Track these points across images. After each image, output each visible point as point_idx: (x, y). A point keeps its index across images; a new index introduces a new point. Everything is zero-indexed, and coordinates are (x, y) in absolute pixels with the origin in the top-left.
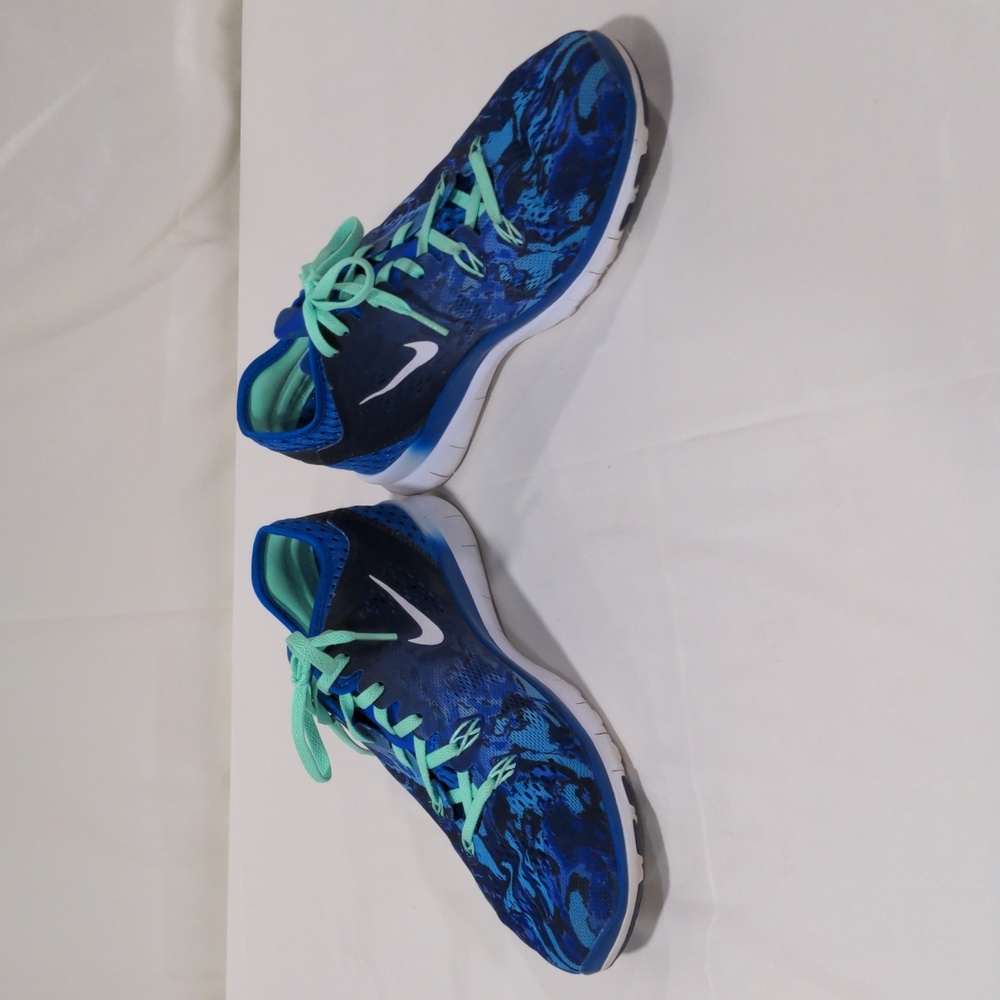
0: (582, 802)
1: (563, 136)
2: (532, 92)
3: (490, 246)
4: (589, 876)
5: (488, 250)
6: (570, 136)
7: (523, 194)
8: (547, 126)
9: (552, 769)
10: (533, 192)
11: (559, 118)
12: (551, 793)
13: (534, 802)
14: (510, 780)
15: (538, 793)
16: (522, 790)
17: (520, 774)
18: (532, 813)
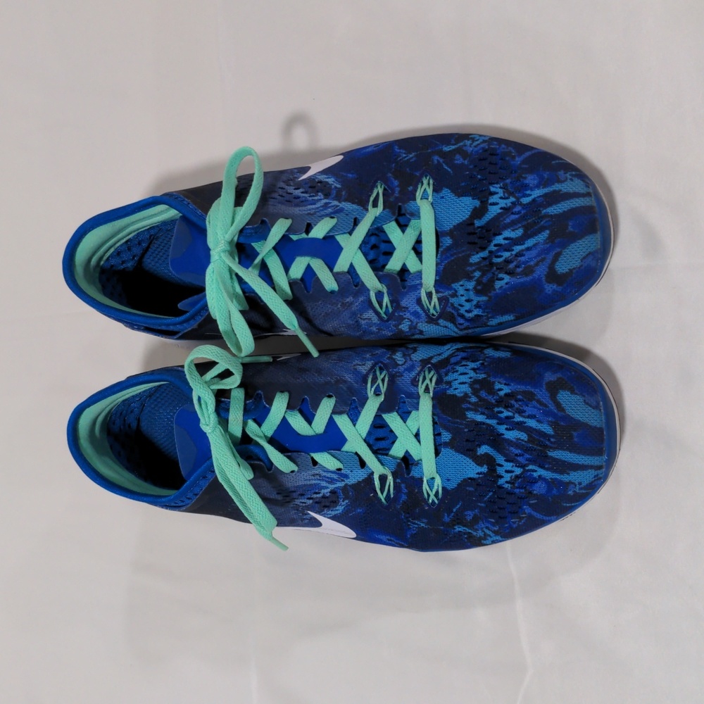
1: (529, 271)
2: (512, 199)
3: (408, 301)
5: (404, 303)
6: (536, 275)
7: (461, 283)
8: (518, 248)
10: (471, 285)
11: (534, 253)
13: (472, 374)
14: (439, 382)
15: (469, 367)
16: (455, 375)
17: (443, 371)
18: (476, 381)
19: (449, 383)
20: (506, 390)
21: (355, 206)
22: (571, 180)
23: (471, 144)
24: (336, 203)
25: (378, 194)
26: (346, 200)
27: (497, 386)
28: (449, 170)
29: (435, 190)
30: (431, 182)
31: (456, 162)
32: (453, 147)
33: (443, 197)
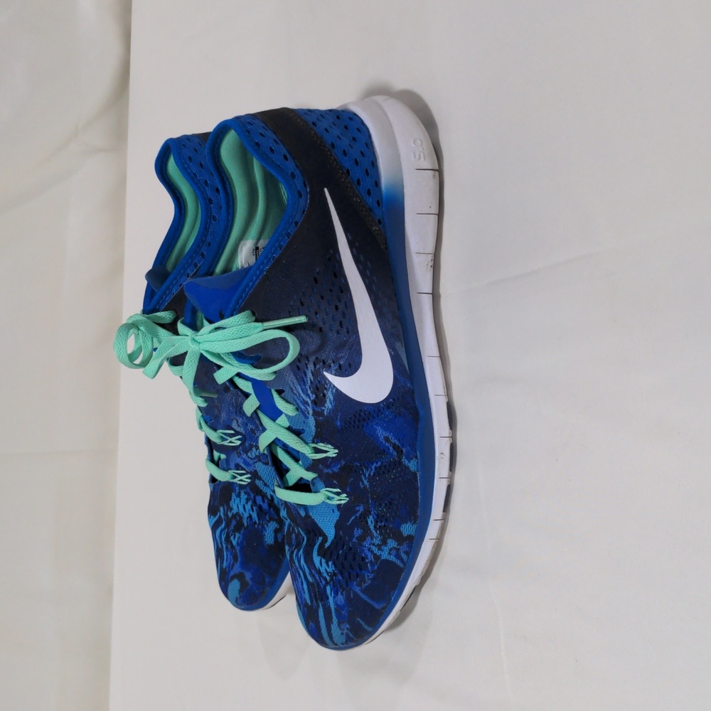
0: (276, 538)
2: (328, 578)
4: (250, 583)
9: (270, 505)
12: (259, 520)
13: (246, 515)
14: (241, 487)
15: (251, 513)
16: (243, 501)
17: (248, 490)
18: (241, 518)
19: (239, 495)
20: (234, 543)
21: (313, 429)
22: (342, 634)
23: (374, 545)
24: (311, 412)
25: (326, 452)
26: (316, 420)
27: (237, 535)
28: (350, 522)
29: (339, 506)
30: (343, 502)
31: (356, 529)
32: (372, 527)
33: (333, 511)
